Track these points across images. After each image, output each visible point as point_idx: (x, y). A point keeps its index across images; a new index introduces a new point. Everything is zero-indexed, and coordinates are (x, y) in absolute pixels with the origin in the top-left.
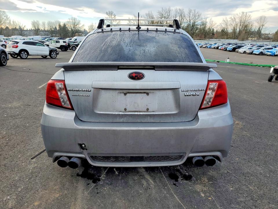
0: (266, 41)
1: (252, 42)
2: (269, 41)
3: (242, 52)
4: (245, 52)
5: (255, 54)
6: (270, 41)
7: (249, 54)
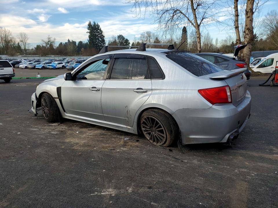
0: (36, 56)
1: (23, 57)
2: (38, 56)
3: (23, 68)
4: (26, 68)
5: (38, 69)
6: (40, 56)
7: (32, 69)
